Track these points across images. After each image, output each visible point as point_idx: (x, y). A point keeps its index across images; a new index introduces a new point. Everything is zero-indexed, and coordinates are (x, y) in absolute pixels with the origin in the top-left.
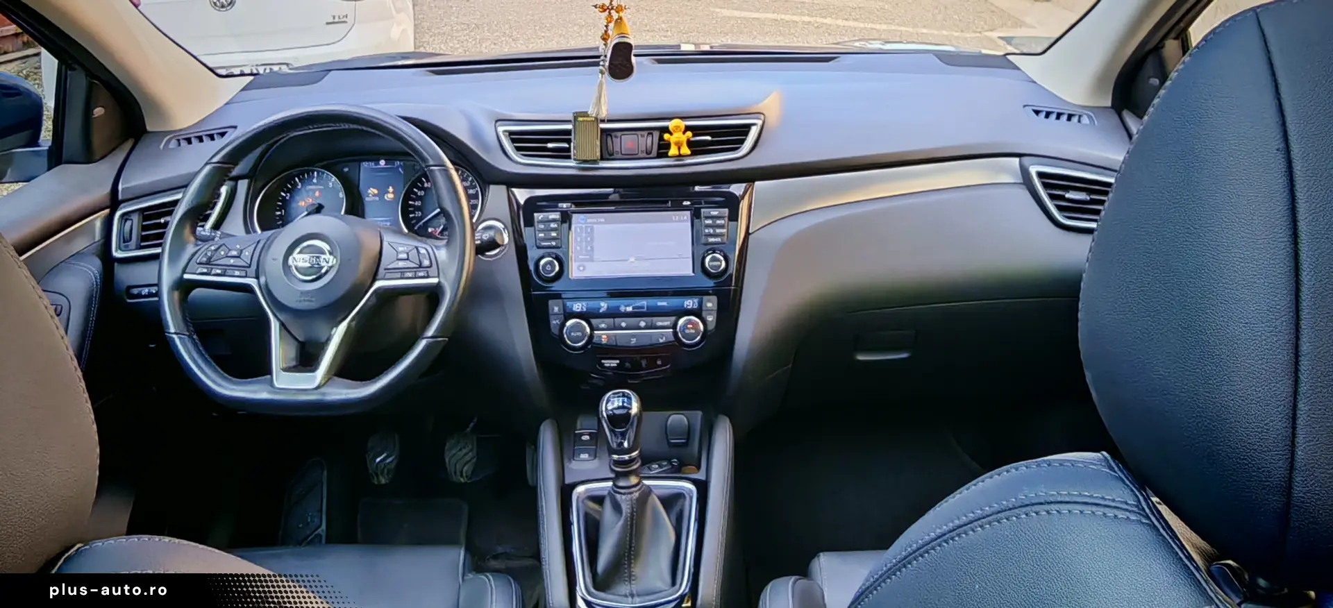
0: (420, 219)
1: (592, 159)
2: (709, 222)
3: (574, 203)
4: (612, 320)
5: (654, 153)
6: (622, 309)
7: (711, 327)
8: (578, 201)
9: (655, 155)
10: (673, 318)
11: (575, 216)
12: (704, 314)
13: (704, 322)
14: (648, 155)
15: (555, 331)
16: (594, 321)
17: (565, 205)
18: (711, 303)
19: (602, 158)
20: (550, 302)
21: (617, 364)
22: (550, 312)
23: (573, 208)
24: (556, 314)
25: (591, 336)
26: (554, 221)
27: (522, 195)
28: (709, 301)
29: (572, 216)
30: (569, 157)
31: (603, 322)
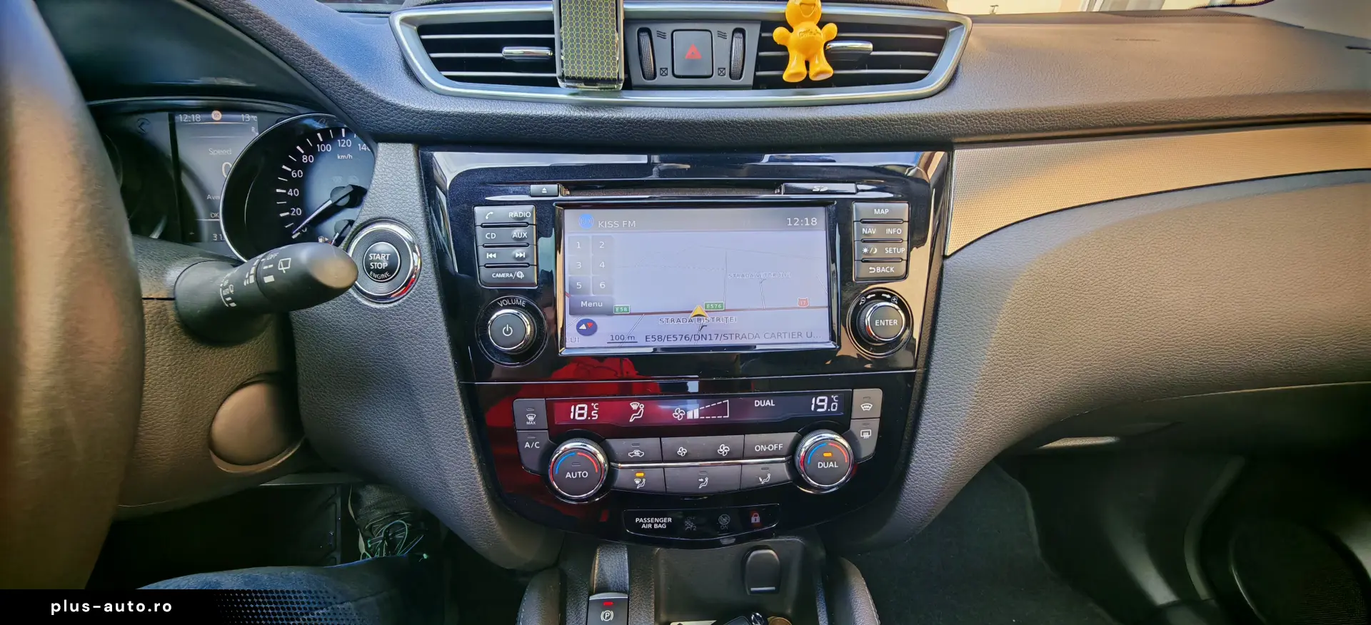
0: (298, 220)
1: (606, 76)
2: (871, 230)
3: (566, 185)
4: (655, 441)
5: (748, 78)
6: (678, 414)
7: (867, 450)
8: (576, 181)
9: (751, 82)
10: (791, 436)
11: (569, 215)
12: (854, 426)
13: (851, 439)
14: (734, 81)
15: (531, 463)
16: (617, 444)
17: (544, 189)
18: (868, 403)
19: (628, 86)
20: (519, 404)
21: (667, 524)
22: (518, 425)
23: (566, 196)
24: (531, 428)
25: (612, 473)
26: (519, 223)
27: (450, 165)
28: (867, 399)
29: (561, 216)
30: (552, 83)
31: (637, 446)
